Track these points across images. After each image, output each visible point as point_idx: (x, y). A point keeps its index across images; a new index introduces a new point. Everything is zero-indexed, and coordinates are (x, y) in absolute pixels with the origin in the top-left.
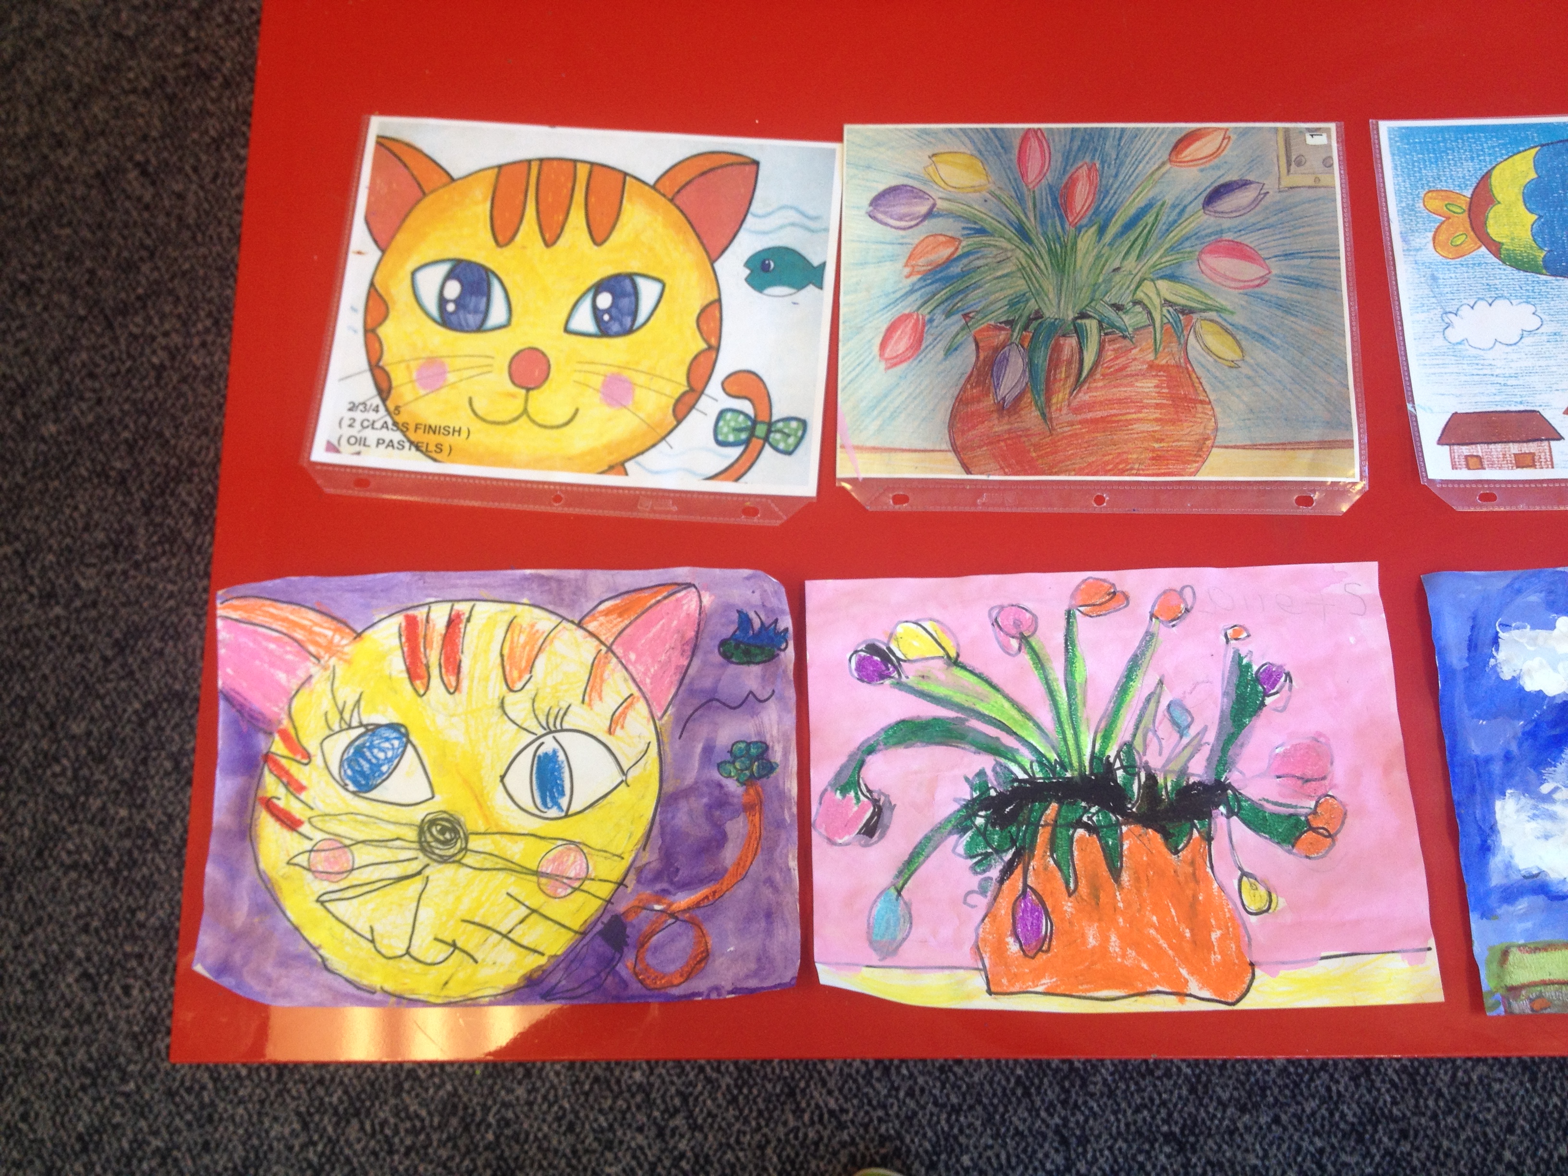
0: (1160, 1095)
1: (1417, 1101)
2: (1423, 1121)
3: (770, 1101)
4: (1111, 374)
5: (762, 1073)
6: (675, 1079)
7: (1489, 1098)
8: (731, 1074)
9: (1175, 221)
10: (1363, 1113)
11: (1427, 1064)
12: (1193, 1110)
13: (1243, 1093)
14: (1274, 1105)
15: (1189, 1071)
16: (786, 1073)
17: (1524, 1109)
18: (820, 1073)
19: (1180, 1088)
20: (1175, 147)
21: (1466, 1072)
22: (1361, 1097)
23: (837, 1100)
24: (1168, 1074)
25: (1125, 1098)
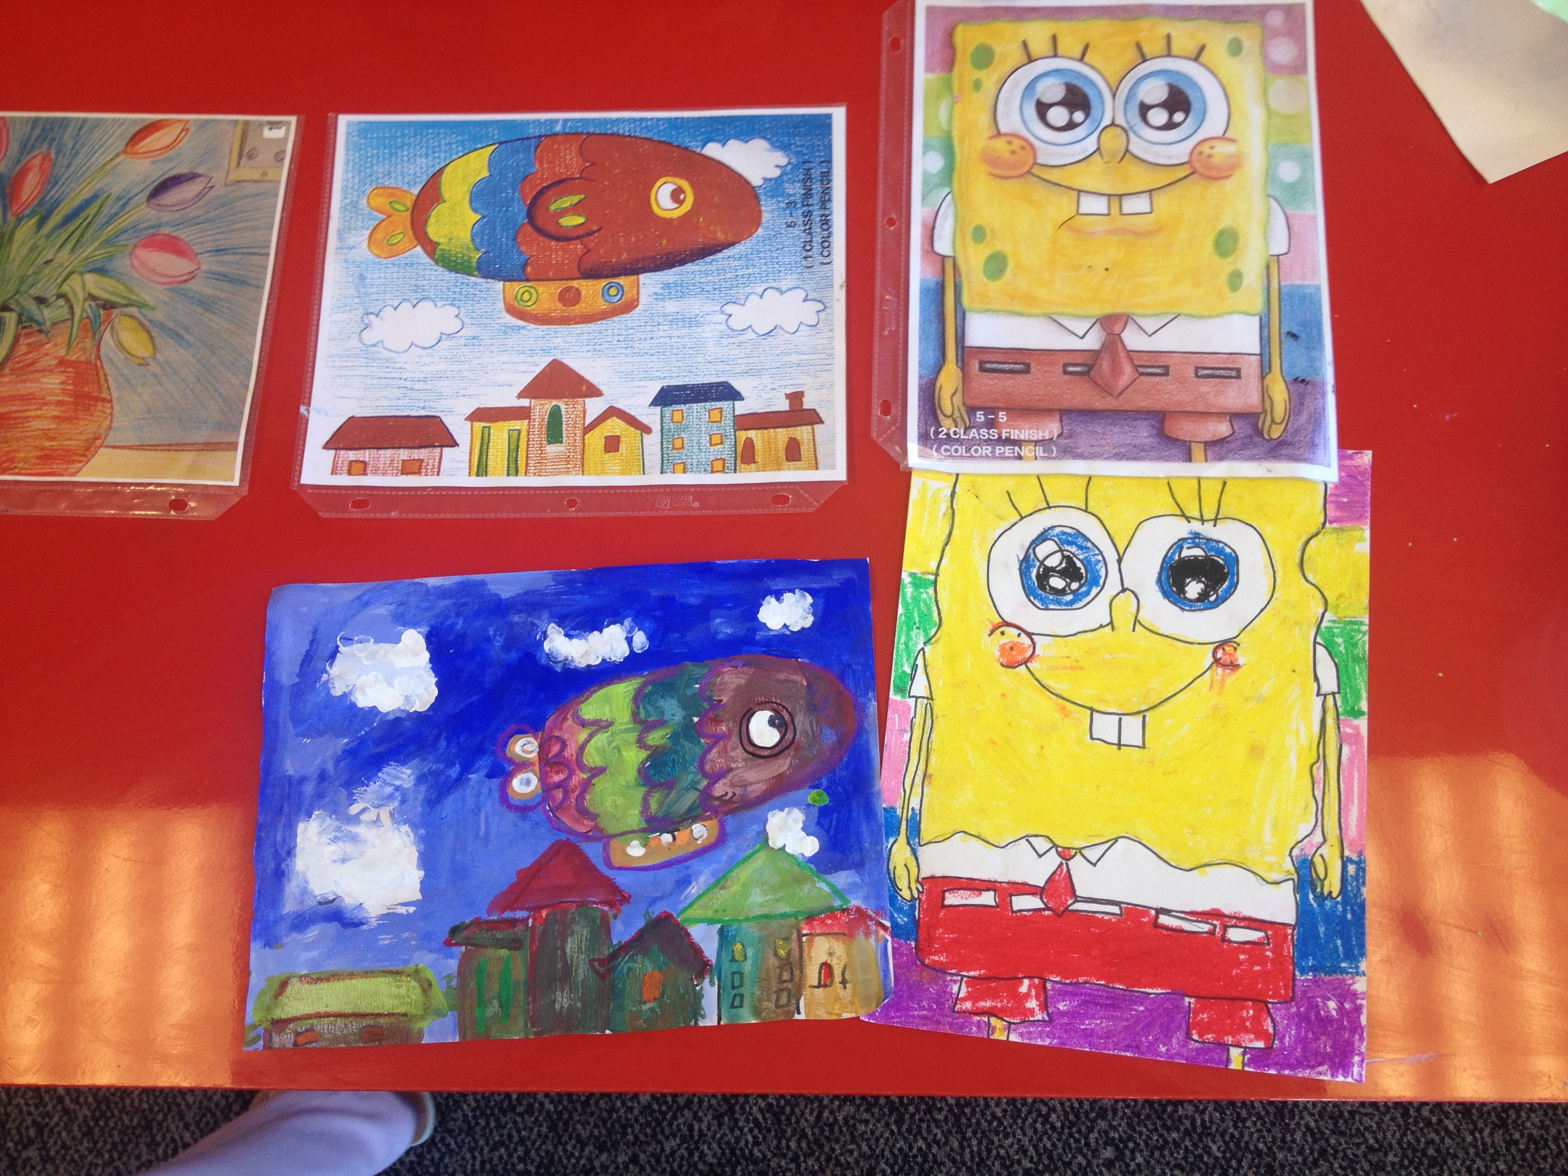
0: (519, 1131)
1: (779, 1143)
2: (783, 1163)
3: (125, 1134)
4: (20, 369)
5: (120, 1105)
6: (32, 1109)
7: (853, 1140)
8: (89, 1105)
9: (116, 214)
10: (723, 1154)
11: (794, 1100)
12: (551, 1148)
13: (604, 1132)
14: (634, 1144)
15: (551, 1107)
16: (145, 1106)
17: (887, 1153)
18: (179, 1105)
19: (541, 1125)
20: (132, 139)
21: (832, 1112)
22: (722, 1137)
23: (193, 1133)
24: (530, 1110)
25: (484, 1135)
